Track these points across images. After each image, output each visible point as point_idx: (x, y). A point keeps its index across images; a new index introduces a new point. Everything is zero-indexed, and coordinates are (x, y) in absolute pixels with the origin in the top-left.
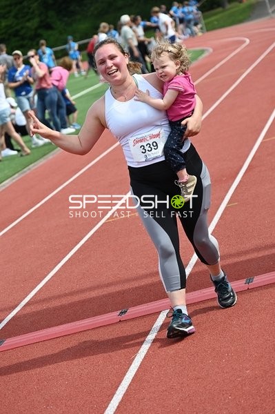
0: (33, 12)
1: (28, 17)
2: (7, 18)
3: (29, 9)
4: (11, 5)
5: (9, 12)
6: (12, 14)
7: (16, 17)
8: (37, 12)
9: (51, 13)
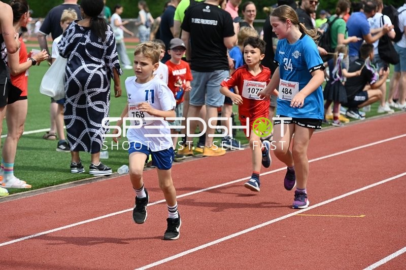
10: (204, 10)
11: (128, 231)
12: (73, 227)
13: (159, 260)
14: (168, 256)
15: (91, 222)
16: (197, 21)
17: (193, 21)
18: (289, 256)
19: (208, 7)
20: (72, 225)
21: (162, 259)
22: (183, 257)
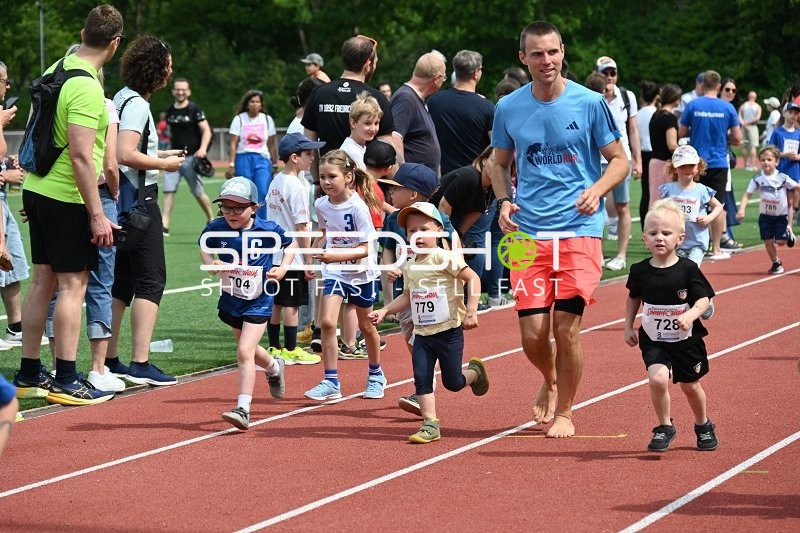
0: (743, 50)
1: (729, 57)
2: (692, 49)
3: (737, 42)
4: (705, 28)
5: (701, 39)
6: (705, 44)
7: (708, 51)
8: (748, 51)
9: (774, 60)
10: (340, 89)
11: (214, 470)
12: (117, 465)
13: (271, 517)
14: (288, 510)
15: (148, 457)
16: (328, 108)
17: (321, 109)
18: (501, 505)
19: (346, 84)
20: (114, 463)
21: (276, 515)
22: (313, 510)
